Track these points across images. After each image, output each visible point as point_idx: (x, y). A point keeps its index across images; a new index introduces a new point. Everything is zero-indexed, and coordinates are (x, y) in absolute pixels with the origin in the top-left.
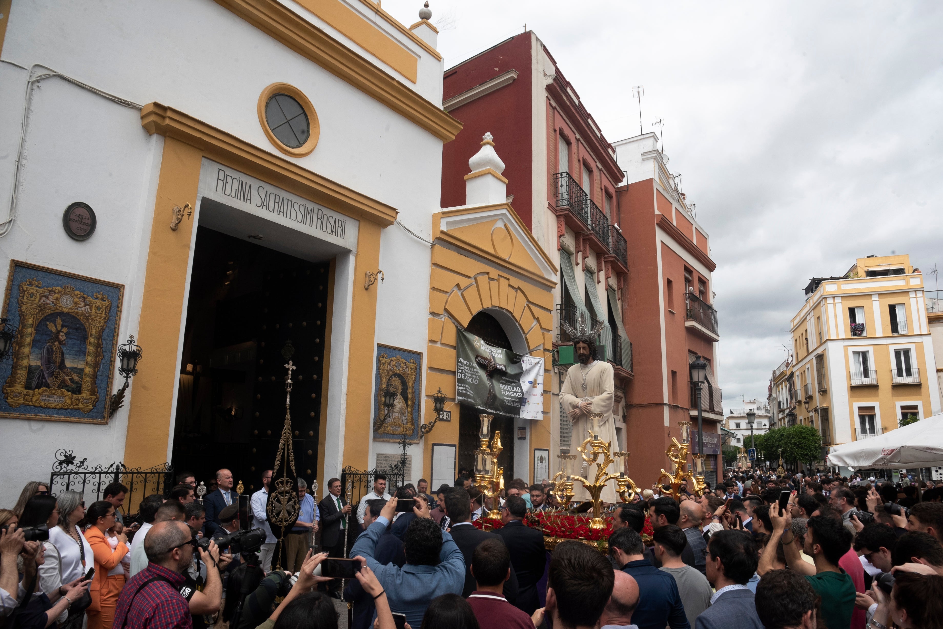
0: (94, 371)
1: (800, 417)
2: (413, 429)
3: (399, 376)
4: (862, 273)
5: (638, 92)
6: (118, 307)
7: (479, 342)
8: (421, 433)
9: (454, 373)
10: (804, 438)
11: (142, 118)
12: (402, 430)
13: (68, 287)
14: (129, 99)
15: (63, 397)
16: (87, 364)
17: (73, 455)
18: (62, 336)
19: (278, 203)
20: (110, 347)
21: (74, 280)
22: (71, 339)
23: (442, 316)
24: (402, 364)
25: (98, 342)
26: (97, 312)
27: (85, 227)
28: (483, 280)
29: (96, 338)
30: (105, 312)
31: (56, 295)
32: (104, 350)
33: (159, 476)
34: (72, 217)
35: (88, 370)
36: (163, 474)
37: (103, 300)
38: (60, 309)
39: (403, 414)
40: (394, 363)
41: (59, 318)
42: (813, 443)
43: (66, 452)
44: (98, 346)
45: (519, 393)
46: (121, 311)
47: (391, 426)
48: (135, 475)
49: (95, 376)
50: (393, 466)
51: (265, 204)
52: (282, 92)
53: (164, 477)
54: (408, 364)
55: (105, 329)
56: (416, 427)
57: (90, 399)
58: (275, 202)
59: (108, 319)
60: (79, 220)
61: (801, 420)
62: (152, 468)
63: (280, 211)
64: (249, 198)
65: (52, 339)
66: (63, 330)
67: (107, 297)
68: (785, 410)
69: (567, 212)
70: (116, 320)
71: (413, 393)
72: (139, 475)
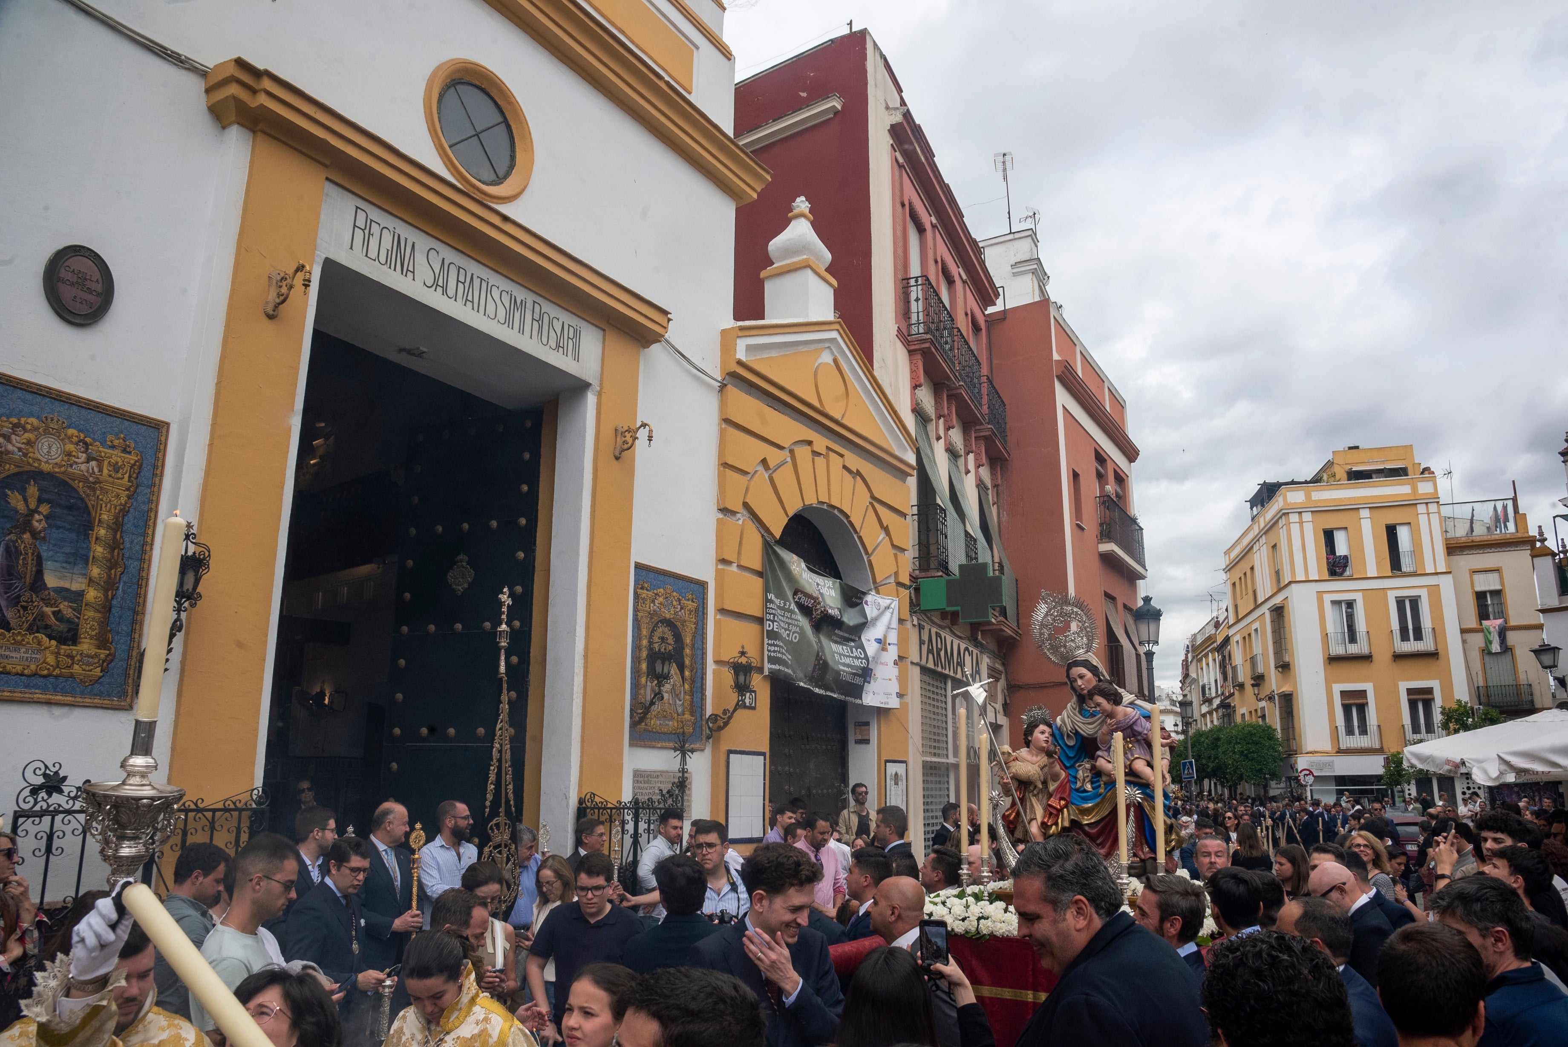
0: (106, 596)
1: (1241, 710)
2: (694, 724)
3: (669, 623)
4: (1341, 473)
5: (1004, 162)
6: (155, 467)
7: (799, 565)
8: (708, 732)
9: (760, 621)
10: (1256, 743)
11: (208, 91)
12: (676, 724)
13: (52, 420)
14: (183, 51)
15: (39, 651)
16: (91, 581)
17: (62, 774)
18: (40, 521)
19: (463, 283)
20: (138, 548)
21: (66, 406)
22: (58, 528)
23: (739, 516)
24: (675, 603)
25: (115, 537)
26: (113, 474)
27: (91, 298)
28: (804, 453)
29: (109, 527)
30: (130, 477)
31: (27, 435)
32: (127, 555)
33: (240, 815)
34: (63, 274)
35: (92, 595)
36: (249, 813)
37: (124, 451)
38: (36, 465)
39: (677, 695)
40: (661, 599)
41: (32, 482)
42: (1271, 752)
43: (46, 767)
44: (114, 545)
45: (862, 659)
46: (162, 475)
47: (656, 716)
48: (191, 815)
49: (106, 608)
50: (664, 792)
51: (440, 283)
52: (468, 79)
53: (250, 817)
54: (683, 601)
55: (128, 512)
56: (699, 719)
57: (96, 655)
58: (458, 281)
59: (135, 492)
60: (77, 283)
61: (1243, 715)
62: (226, 800)
63: (467, 300)
64: (411, 268)
65: (16, 527)
66: (41, 509)
67: (133, 445)
68: (1212, 699)
69: (927, 345)
70: (153, 493)
71: (693, 657)
72: (200, 815)
